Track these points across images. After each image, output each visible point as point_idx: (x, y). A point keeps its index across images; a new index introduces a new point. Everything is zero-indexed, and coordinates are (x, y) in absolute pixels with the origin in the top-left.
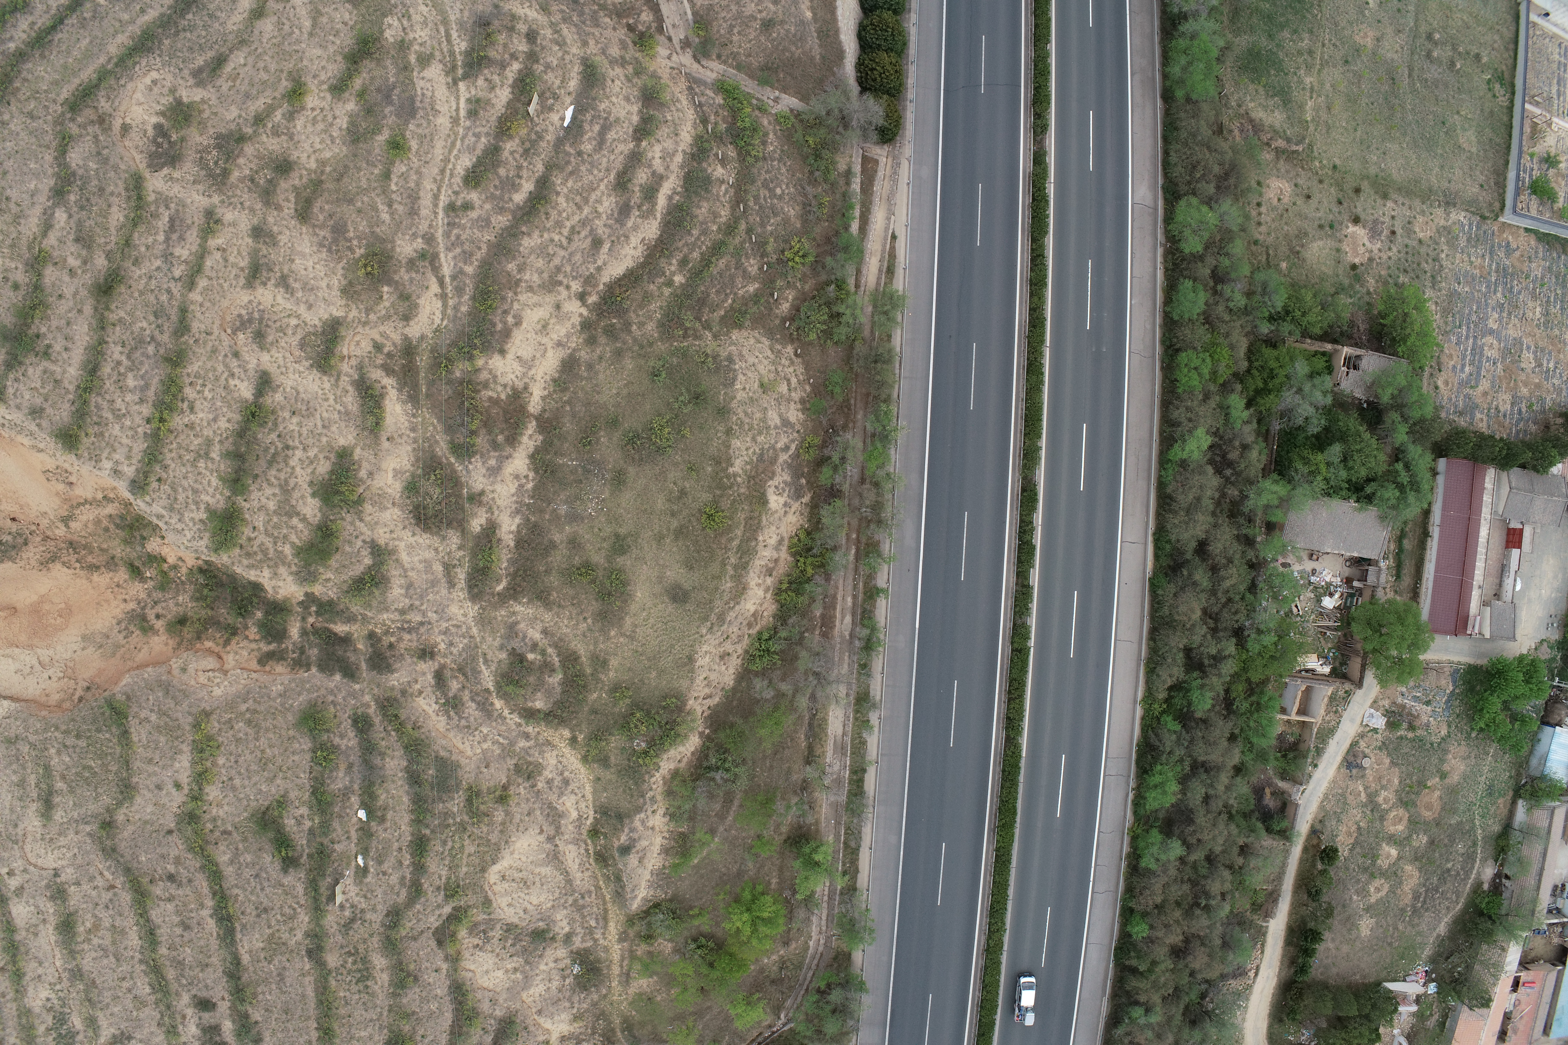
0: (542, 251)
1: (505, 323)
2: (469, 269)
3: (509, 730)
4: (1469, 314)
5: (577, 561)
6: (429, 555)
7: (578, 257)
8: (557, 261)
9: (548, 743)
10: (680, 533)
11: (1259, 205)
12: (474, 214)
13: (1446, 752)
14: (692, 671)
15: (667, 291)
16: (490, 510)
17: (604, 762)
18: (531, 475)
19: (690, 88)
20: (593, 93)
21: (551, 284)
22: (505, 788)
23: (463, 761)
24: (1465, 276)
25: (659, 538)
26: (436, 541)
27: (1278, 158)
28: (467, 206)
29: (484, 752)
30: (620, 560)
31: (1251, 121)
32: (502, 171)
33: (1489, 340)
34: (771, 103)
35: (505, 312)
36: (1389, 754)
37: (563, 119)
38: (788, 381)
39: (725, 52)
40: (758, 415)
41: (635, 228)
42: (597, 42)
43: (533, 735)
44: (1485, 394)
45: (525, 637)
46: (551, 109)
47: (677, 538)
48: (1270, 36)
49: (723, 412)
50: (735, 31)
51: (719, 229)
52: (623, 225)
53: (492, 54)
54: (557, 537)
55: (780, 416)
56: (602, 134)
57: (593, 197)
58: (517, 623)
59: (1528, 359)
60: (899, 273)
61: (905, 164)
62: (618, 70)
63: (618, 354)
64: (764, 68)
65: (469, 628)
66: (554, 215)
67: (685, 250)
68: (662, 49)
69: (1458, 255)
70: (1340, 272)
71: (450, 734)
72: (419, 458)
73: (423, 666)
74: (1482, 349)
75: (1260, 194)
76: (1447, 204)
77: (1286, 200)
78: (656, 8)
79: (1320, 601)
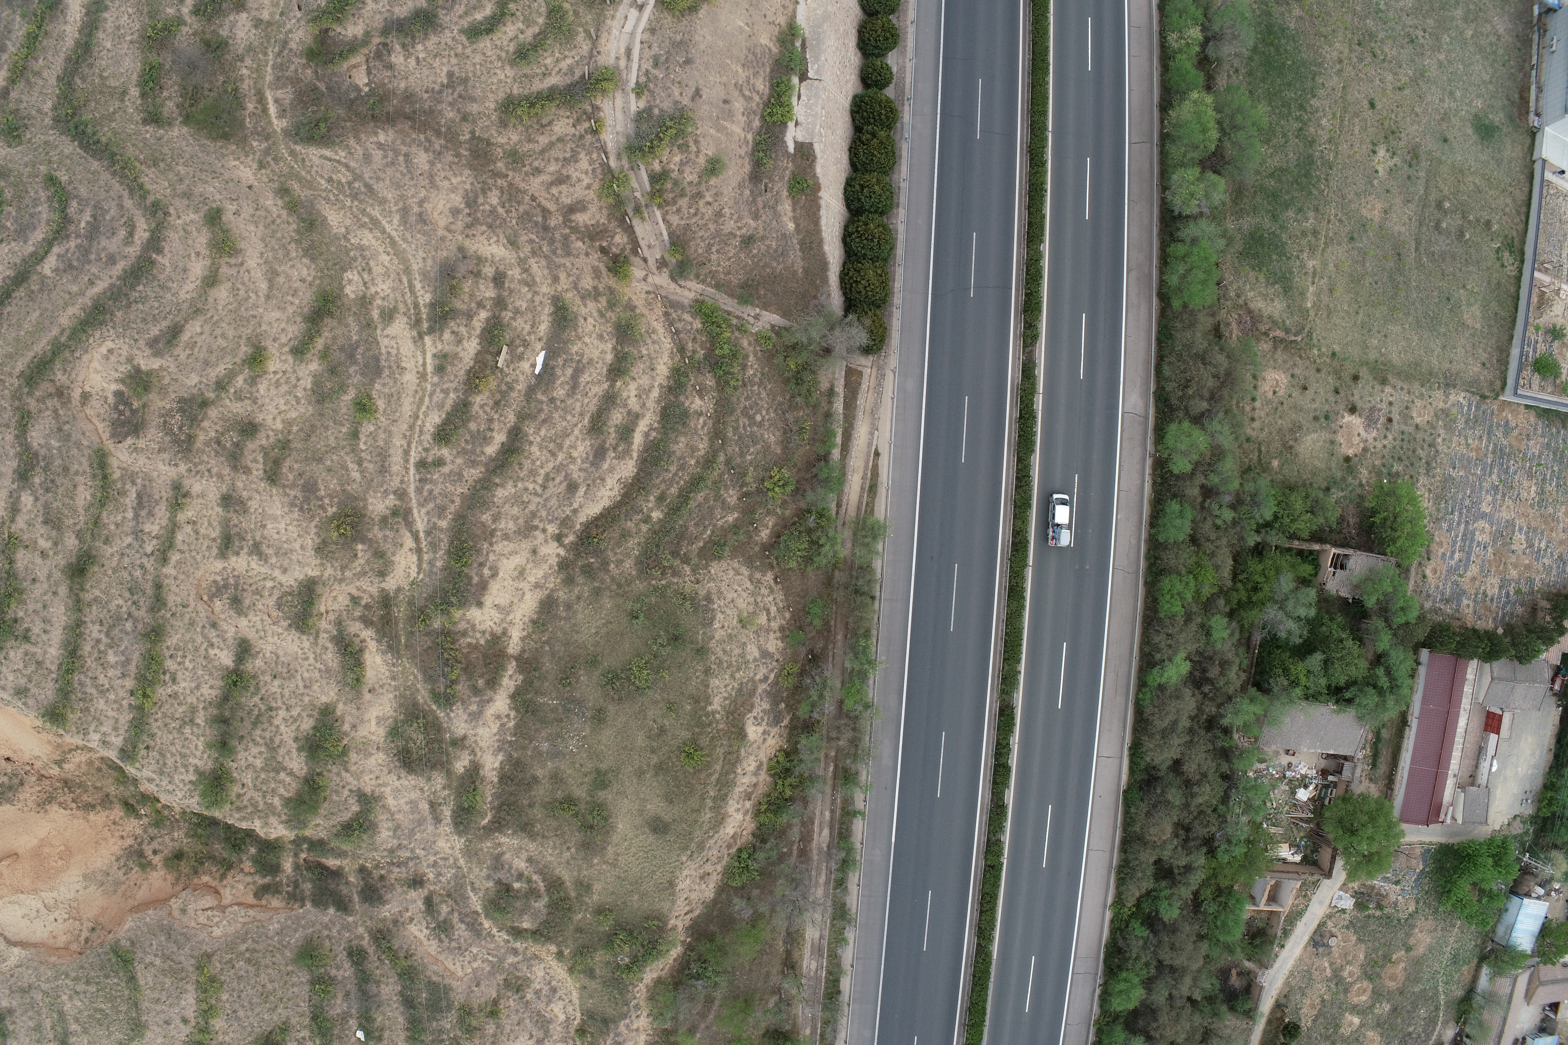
0: (517, 500)
1: (481, 576)
2: (444, 524)
3: (498, 947)
4: (1463, 499)
5: (559, 795)
6: (414, 795)
7: (553, 502)
8: (532, 508)
9: (536, 957)
10: (660, 769)
11: (1254, 399)
12: (446, 470)
13: (1413, 928)
14: (673, 894)
15: (644, 528)
16: (473, 752)
17: (590, 973)
18: (513, 714)
19: (666, 314)
20: (565, 336)
21: (527, 530)
22: (495, 1002)
23: (455, 984)
24: (1460, 460)
25: (640, 774)
26: (421, 782)
27: (1275, 348)
28: (439, 462)
29: (475, 971)
30: (602, 794)
31: (1250, 312)
32: (473, 426)
33: (1481, 524)
34: (752, 320)
35: (482, 565)
36: (1356, 933)
37: (534, 366)
38: (768, 611)
39: (704, 271)
40: (737, 651)
41: (611, 470)
42: (569, 275)
43: (521, 950)
44: (1474, 579)
45: (511, 868)
46: (521, 358)
47: (656, 774)
48: (1274, 217)
49: (702, 652)
50: (714, 249)
51: (697, 462)
52: (598, 468)
53: (459, 305)
54: (540, 773)
55: (759, 648)
56: (575, 377)
57: (567, 442)
58: (503, 853)
59: (1519, 541)
60: (882, 492)
61: (890, 376)
62: (591, 305)
63: (597, 593)
64: (745, 285)
65: (456, 860)
66: (527, 464)
67: (663, 486)
68: (637, 272)
69: (1455, 439)
70: (1333, 465)
71: (441, 957)
72: (401, 705)
73: (413, 894)
74: (1473, 533)
75: (1255, 387)
76: (1447, 385)
77: (1281, 393)
78: (630, 230)
79: (1294, 793)
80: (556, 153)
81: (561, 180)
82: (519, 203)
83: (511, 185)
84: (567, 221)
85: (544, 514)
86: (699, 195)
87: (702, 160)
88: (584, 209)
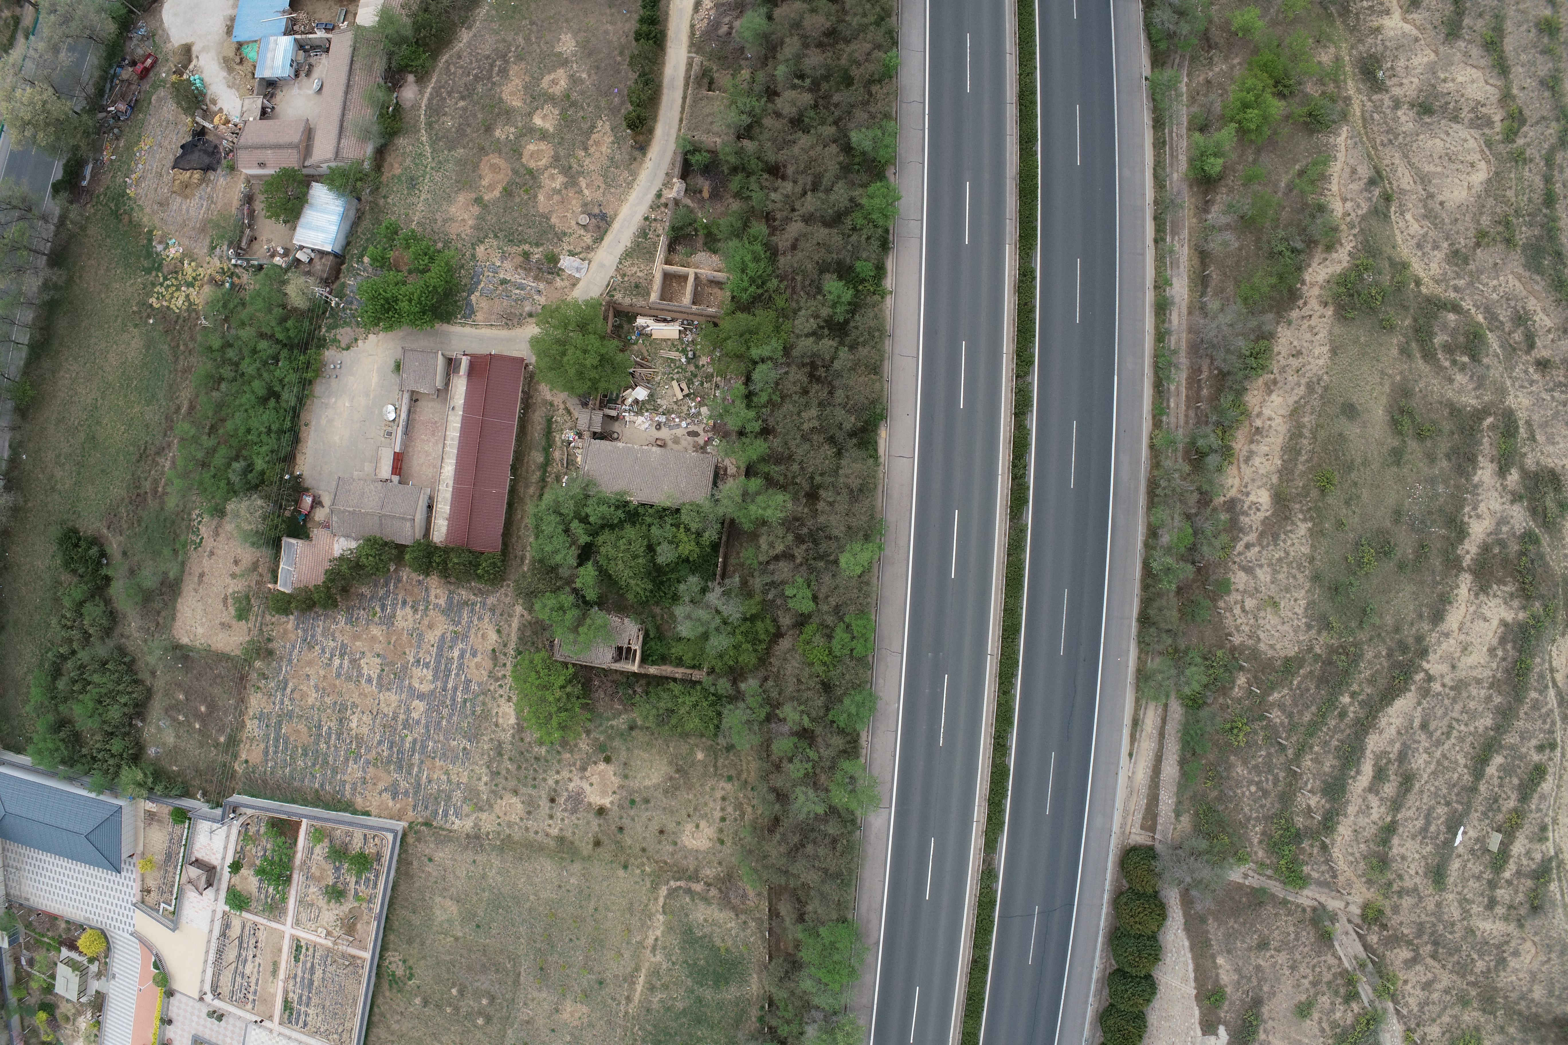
1: (1504, 650)
2: (1533, 695)
3: (1472, 295)
4: (451, 716)
5: (1429, 443)
6: (1550, 449)
7: (1439, 712)
8: (1458, 707)
9: (1437, 282)
10: (1349, 467)
11: (723, 819)
12: (1534, 742)
13: (477, 228)
14: (1331, 341)
15: (1355, 687)
16: (1504, 487)
17: (1393, 263)
18: (1466, 519)
19: (1335, 876)
20: (1437, 859)
21: (1459, 686)
22: (1478, 245)
23: (1520, 270)
24: (457, 757)
25: (1366, 463)
26: (1544, 460)
27: (696, 871)
28: (1540, 748)
29: (1497, 277)
30: (1396, 443)
31: (734, 908)
32: (1516, 781)
33: (425, 688)
34: (1250, 873)
35: (1504, 659)
36: (552, 227)
37: (1465, 833)
38: (1243, 610)
39: (1299, 914)
40: (1281, 576)
41: (1392, 742)
42: (1425, 908)
43: (1450, 290)
44: (430, 627)
45: (1471, 377)
46: (1477, 840)
47: (1352, 462)
48: (699, 1000)
49: (1316, 578)
50: (1292, 936)
51: (1311, 748)
52: (1404, 744)
53: (1529, 883)
54: (1445, 464)
55: (1255, 577)
56: (1428, 823)
57: (1433, 767)
58: (1475, 389)
59: (370, 667)
60: (1127, 720)
61: (1116, 828)
62: (1408, 884)
63: (1397, 629)
64: (1261, 904)
65: (1513, 385)
66: (1467, 747)
67: (1342, 726)
68: (1355, 910)
69: (465, 780)
70: (624, 753)
71: (1524, 293)
72: (1560, 531)
73: (1546, 354)
74: (435, 677)
75: (721, 831)
76: (477, 837)
77: (689, 827)
78: (1366, 946)
79: (651, 395)
80: (1437, 1009)
81: (1427, 986)
82: (1458, 963)
83: (1463, 976)
84: (1416, 950)
85: (1446, 701)
86: (1314, 984)
87: (1316, 1016)
88: (1406, 962)
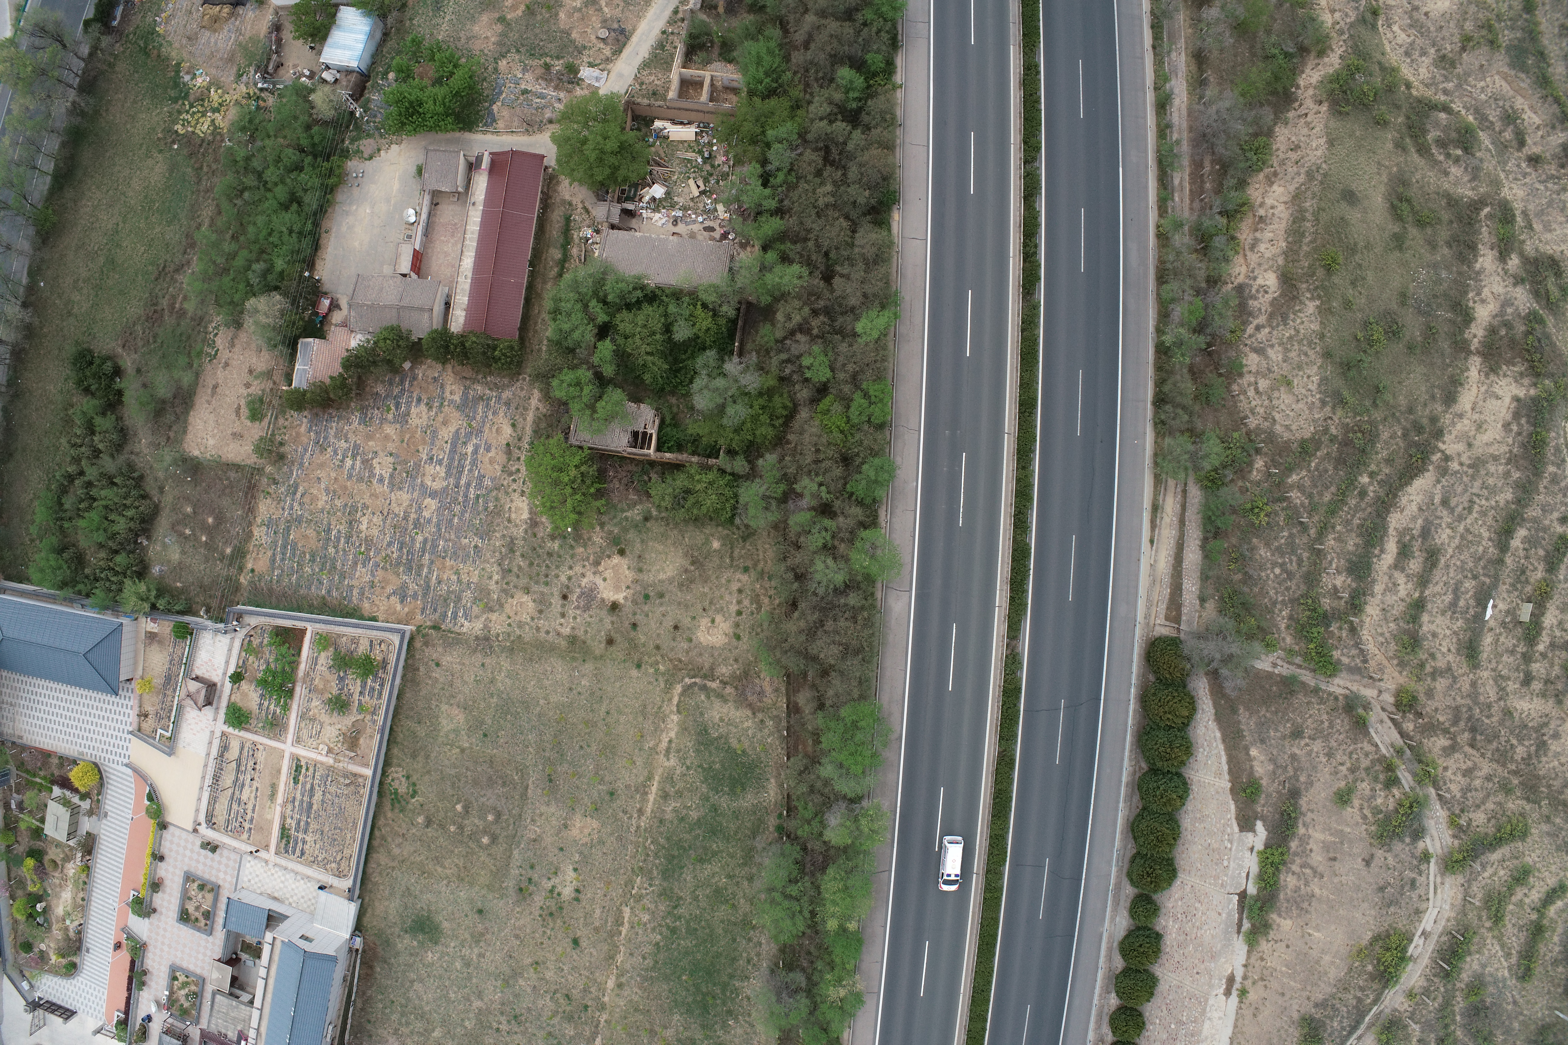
0: (1493, 491)
1: (1519, 424)
2: (1551, 469)
3: (1460, 97)
4: (463, 513)
5: (1429, 231)
6: (1548, 236)
7: (1459, 490)
8: (1477, 484)
9: (1427, 85)
10: (1353, 250)
11: (739, 613)
12: (1556, 515)
13: (500, 44)
14: (1328, 134)
15: (1373, 467)
16: (1506, 272)
17: (1383, 68)
18: (1471, 304)
19: (1365, 661)
20: (1469, 634)
21: (1477, 464)
22: (1463, 49)
23: (1506, 69)
24: (468, 556)
25: (1368, 247)
26: (1542, 247)
27: (712, 669)
28: (1563, 520)
29: (1484, 79)
30: (1397, 229)
31: (750, 706)
32: (1541, 552)
33: (437, 485)
34: (1279, 662)
35: (1519, 434)
36: (572, 42)
37: (1494, 606)
38: (1257, 391)
39: (1331, 703)
40: (1293, 354)
41: (1414, 519)
42: (1459, 689)
43: (1440, 93)
44: (445, 423)
45: (1466, 169)
46: (1508, 612)
47: (1355, 244)
48: (715, 809)
49: (1327, 355)
50: (1326, 724)
51: (1333, 527)
52: (1426, 520)
53: (1564, 655)
54: (1446, 251)
55: (1267, 357)
56: (1457, 598)
57: (1457, 541)
58: (1470, 181)
59: (383, 466)
60: (1147, 502)
61: (1141, 618)
62: (1441, 663)
63: (1411, 410)
64: (1292, 693)
65: (1507, 178)
66: (1490, 521)
67: (1363, 505)
68: (1389, 698)
69: (475, 579)
70: (638, 545)
71: (1511, 93)
73: (1537, 150)
74: (448, 474)
75: (737, 625)
76: (487, 639)
77: (705, 622)
78: (1403, 734)
79: (668, 193)
80: (1480, 795)
81: (1468, 773)
82: (1498, 750)
83: (1504, 765)
84: (1453, 738)
85: (1465, 479)
86: (1352, 770)
87: (1356, 803)
88: (1444, 749)
